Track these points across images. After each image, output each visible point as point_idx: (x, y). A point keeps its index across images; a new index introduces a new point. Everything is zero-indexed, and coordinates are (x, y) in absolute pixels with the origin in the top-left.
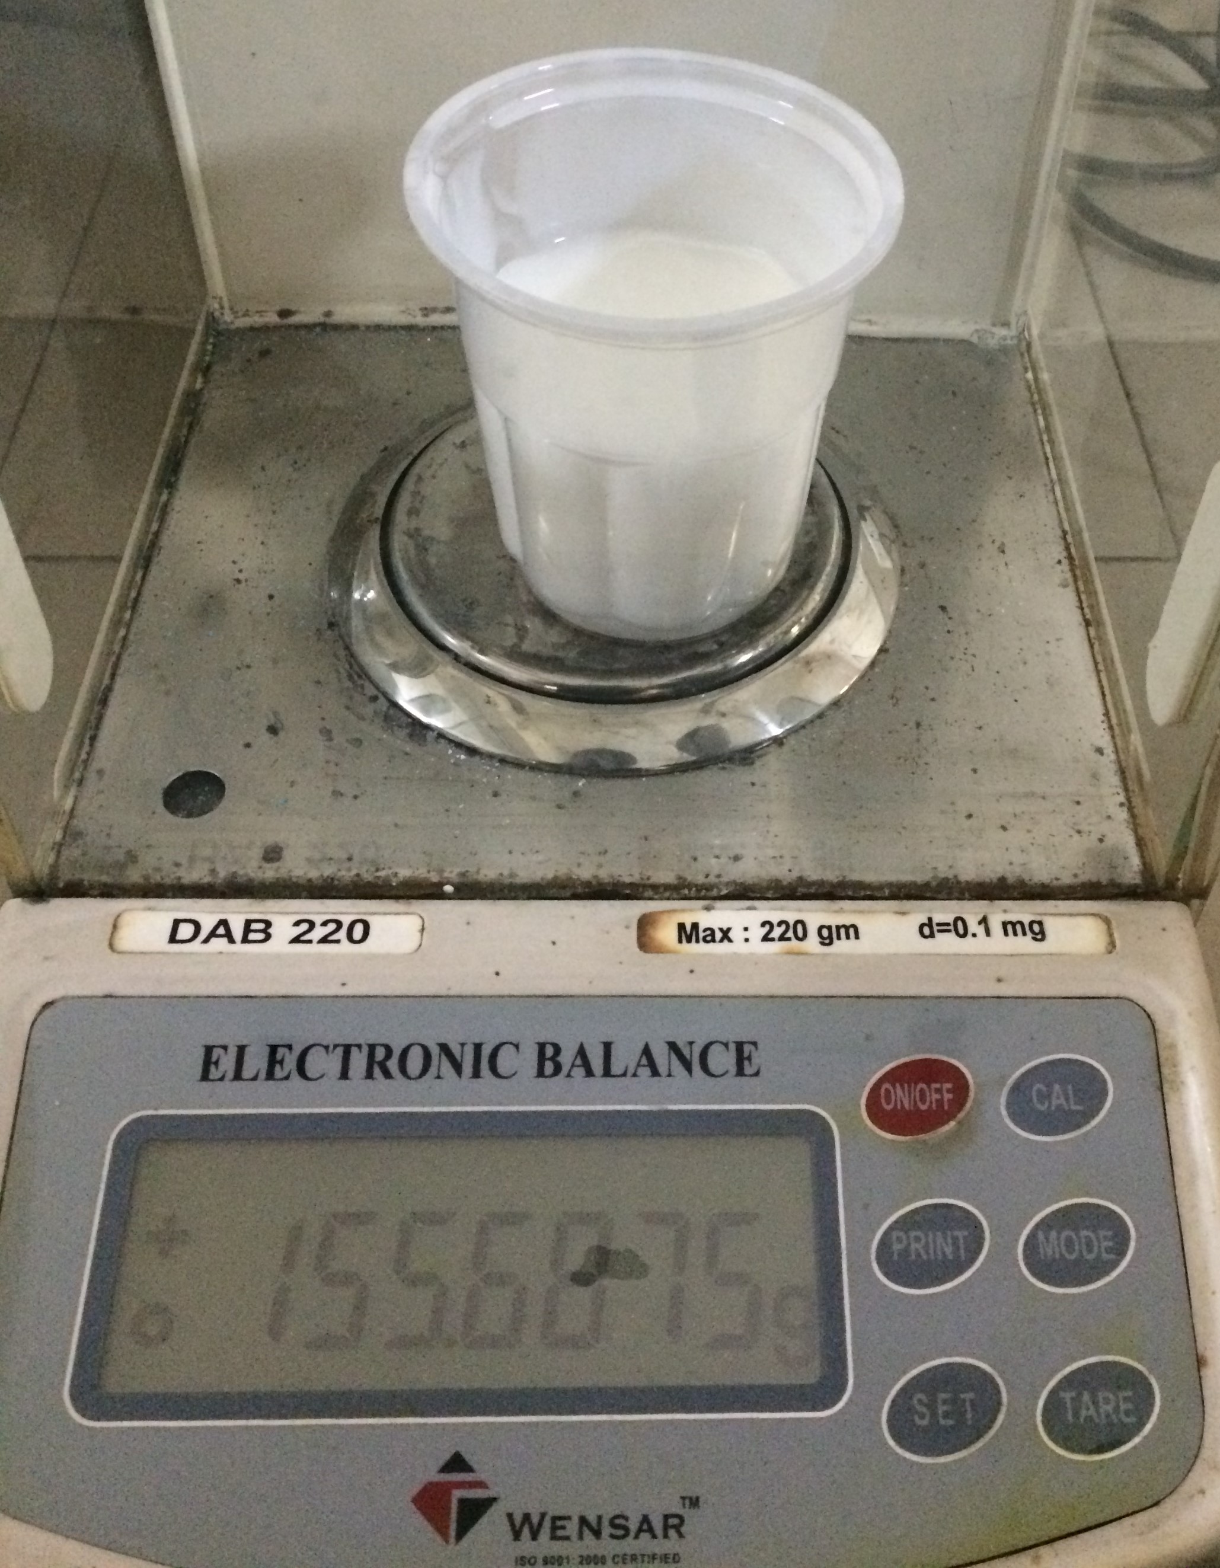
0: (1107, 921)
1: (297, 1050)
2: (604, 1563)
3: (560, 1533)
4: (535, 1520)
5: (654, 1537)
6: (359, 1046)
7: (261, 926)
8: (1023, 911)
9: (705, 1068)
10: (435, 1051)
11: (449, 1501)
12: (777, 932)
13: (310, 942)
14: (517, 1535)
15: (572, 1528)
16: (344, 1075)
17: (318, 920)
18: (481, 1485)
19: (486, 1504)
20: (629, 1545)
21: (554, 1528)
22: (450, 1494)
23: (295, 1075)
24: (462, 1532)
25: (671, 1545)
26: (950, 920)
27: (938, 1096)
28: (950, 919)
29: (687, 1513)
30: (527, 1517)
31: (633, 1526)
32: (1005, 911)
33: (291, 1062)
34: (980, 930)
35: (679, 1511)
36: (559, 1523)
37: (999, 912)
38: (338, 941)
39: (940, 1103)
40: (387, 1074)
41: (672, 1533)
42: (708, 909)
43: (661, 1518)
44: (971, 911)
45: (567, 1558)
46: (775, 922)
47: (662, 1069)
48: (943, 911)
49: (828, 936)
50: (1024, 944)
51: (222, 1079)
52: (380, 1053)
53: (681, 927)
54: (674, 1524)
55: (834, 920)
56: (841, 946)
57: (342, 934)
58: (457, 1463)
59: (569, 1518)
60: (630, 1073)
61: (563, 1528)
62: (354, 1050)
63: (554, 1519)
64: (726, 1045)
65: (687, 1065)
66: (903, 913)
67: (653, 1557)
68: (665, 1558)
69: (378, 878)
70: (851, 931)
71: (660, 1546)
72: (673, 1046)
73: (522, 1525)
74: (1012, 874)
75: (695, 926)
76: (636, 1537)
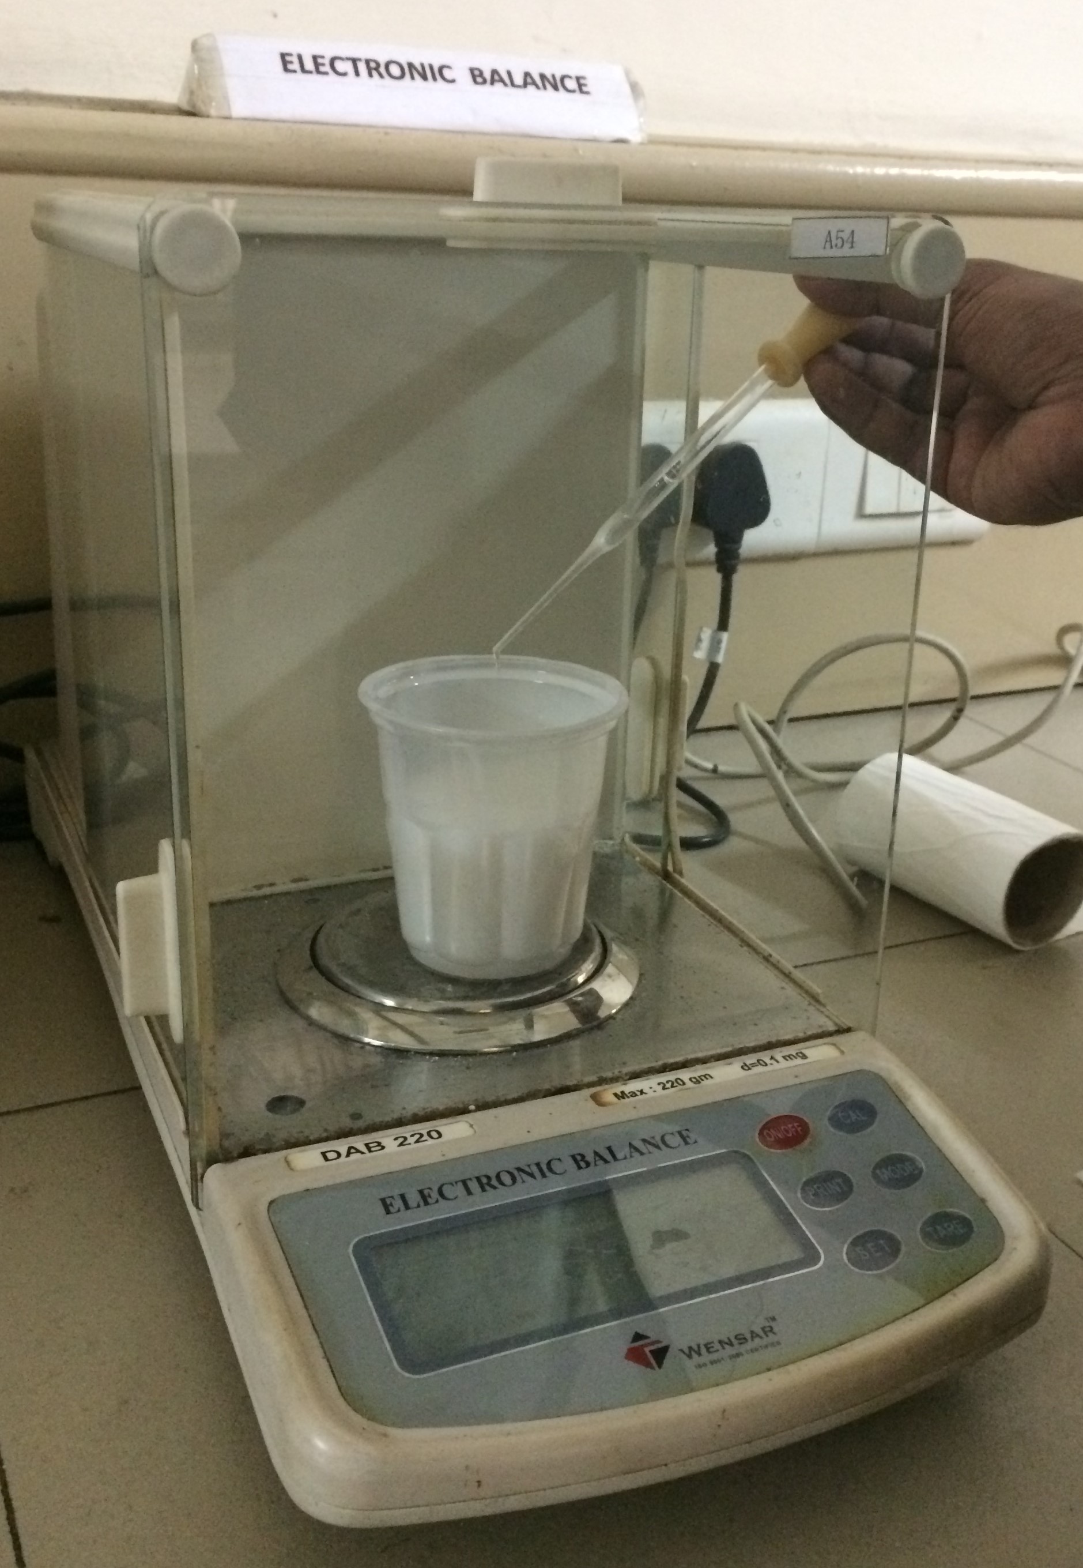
0: (834, 1045)
1: (435, 1189)
2: (742, 1355)
3: (711, 1350)
4: (696, 1348)
5: (761, 1337)
6: (470, 1179)
7: (376, 1144)
8: (792, 1050)
9: (668, 1146)
10: (516, 1173)
11: (646, 1355)
12: (669, 1085)
13: (410, 1144)
14: (690, 1356)
15: (717, 1346)
16: (469, 1193)
17: (408, 1135)
18: (658, 1342)
19: (665, 1350)
20: (750, 1345)
21: (708, 1350)
22: (644, 1351)
23: (440, 1199)
24: (660, 1364)
25: (772, 1338)
26: (756, 1062)
27: (794, 1129)
28: (754, 1061)
29: (773, 1324)
30: (690, 1348)
31: (748, 1336)
32: (781, 1052)
33: (435, 1195)
34: (773, 1061)
35: (768, 1324)
36: (709, 1346)
37: (778, 1053)
38: (426, 1140)
39: (797, 1131)
40: (495, 1188)
41: (770, 1334)
42: (625, 1084)
43: (760, 1330)
44: (765, 1056)
45: (722, 1359)
46: (665, 1082)
47: (644, 1151)
48: (750, 1059)
49: (697, 1081)
50: (799, 1061)
51: (399, 1211)
52: (484, 1180)
53: (616, 1095)
54: (768, 1330)
55: (696, 1075)
56: (705, 1082)
57: (426, 1137)
58: (638, 1337)
59: (713, 1342)
60: (628, 1156)
61: (713, 1347)
62: (469, 1183)
63: (706, 1345)
64: (672, 1134)
65: (657, 1147)
66: (730, 1064)
67: (766, 1346)
68: (773, 1344)
69: (426, 1112)
70: (707, 1076)
71: (766, 1341)
72: (644, 1141)
73: (690, 1352)
74: (774, 1039)
75: (623, 1092)
76: (752, 1340)
